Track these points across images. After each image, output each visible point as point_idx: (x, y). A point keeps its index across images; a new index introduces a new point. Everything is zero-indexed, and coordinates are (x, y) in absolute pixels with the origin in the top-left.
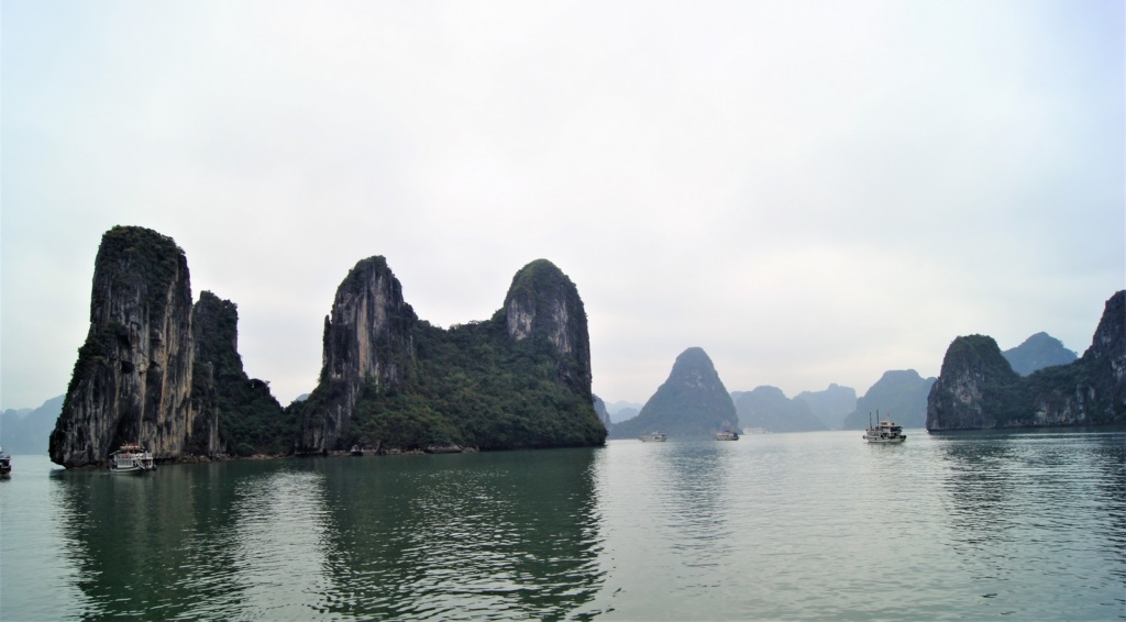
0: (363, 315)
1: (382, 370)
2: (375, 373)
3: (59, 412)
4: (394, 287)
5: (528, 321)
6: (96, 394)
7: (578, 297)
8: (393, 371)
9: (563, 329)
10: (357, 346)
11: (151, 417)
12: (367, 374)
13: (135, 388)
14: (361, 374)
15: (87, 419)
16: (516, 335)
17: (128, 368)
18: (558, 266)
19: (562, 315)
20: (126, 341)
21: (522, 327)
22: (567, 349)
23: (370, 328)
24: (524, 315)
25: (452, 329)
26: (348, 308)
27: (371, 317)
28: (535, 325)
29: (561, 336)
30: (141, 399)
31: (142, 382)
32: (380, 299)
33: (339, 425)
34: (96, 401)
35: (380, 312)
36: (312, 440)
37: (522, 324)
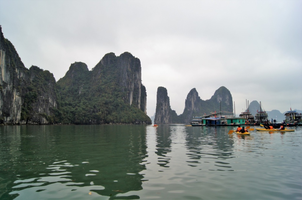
0: (193, 99)
1: (196, 109)
2: (195, 109)
3: (154, 118)
4: (197, 93)
5: (221, 99)
6: (160, 113)
7: (230, 94)
8: (198, 109)
9: (228, 100)
10: (192, 104)
11: (165, 117)
12: (193, 109)
13: (163, 112)
14: (192, 109)
15: (159, 117)
16: (219, 102)
17: (162, 109)
18: (226, 88)
19: (227, 97)
20: (162, 105)
21: (220, 100)
22: (228, 104)
23: (194, 101)
24: (220, 98)
25: (206, 101)
26: (190, 98)
27: (194, 99)
28: (222, 100)
29: (227, 102)
30: (164, 114)
31: (164, 111)
32: (195, 96)
33: (189, 118)
34: (160, 114)
35: (195, 98)
36: (185, 121)
37: (220, 99)
